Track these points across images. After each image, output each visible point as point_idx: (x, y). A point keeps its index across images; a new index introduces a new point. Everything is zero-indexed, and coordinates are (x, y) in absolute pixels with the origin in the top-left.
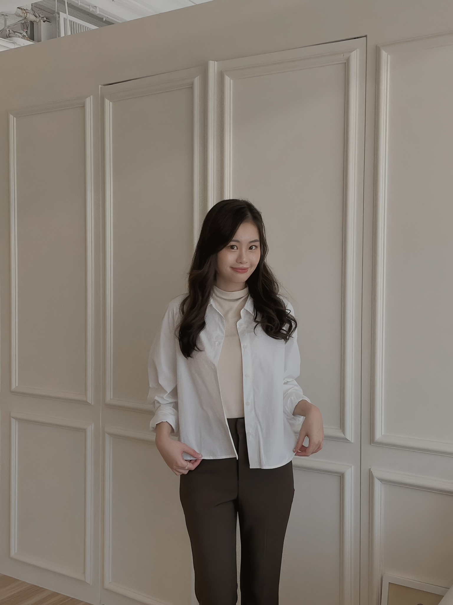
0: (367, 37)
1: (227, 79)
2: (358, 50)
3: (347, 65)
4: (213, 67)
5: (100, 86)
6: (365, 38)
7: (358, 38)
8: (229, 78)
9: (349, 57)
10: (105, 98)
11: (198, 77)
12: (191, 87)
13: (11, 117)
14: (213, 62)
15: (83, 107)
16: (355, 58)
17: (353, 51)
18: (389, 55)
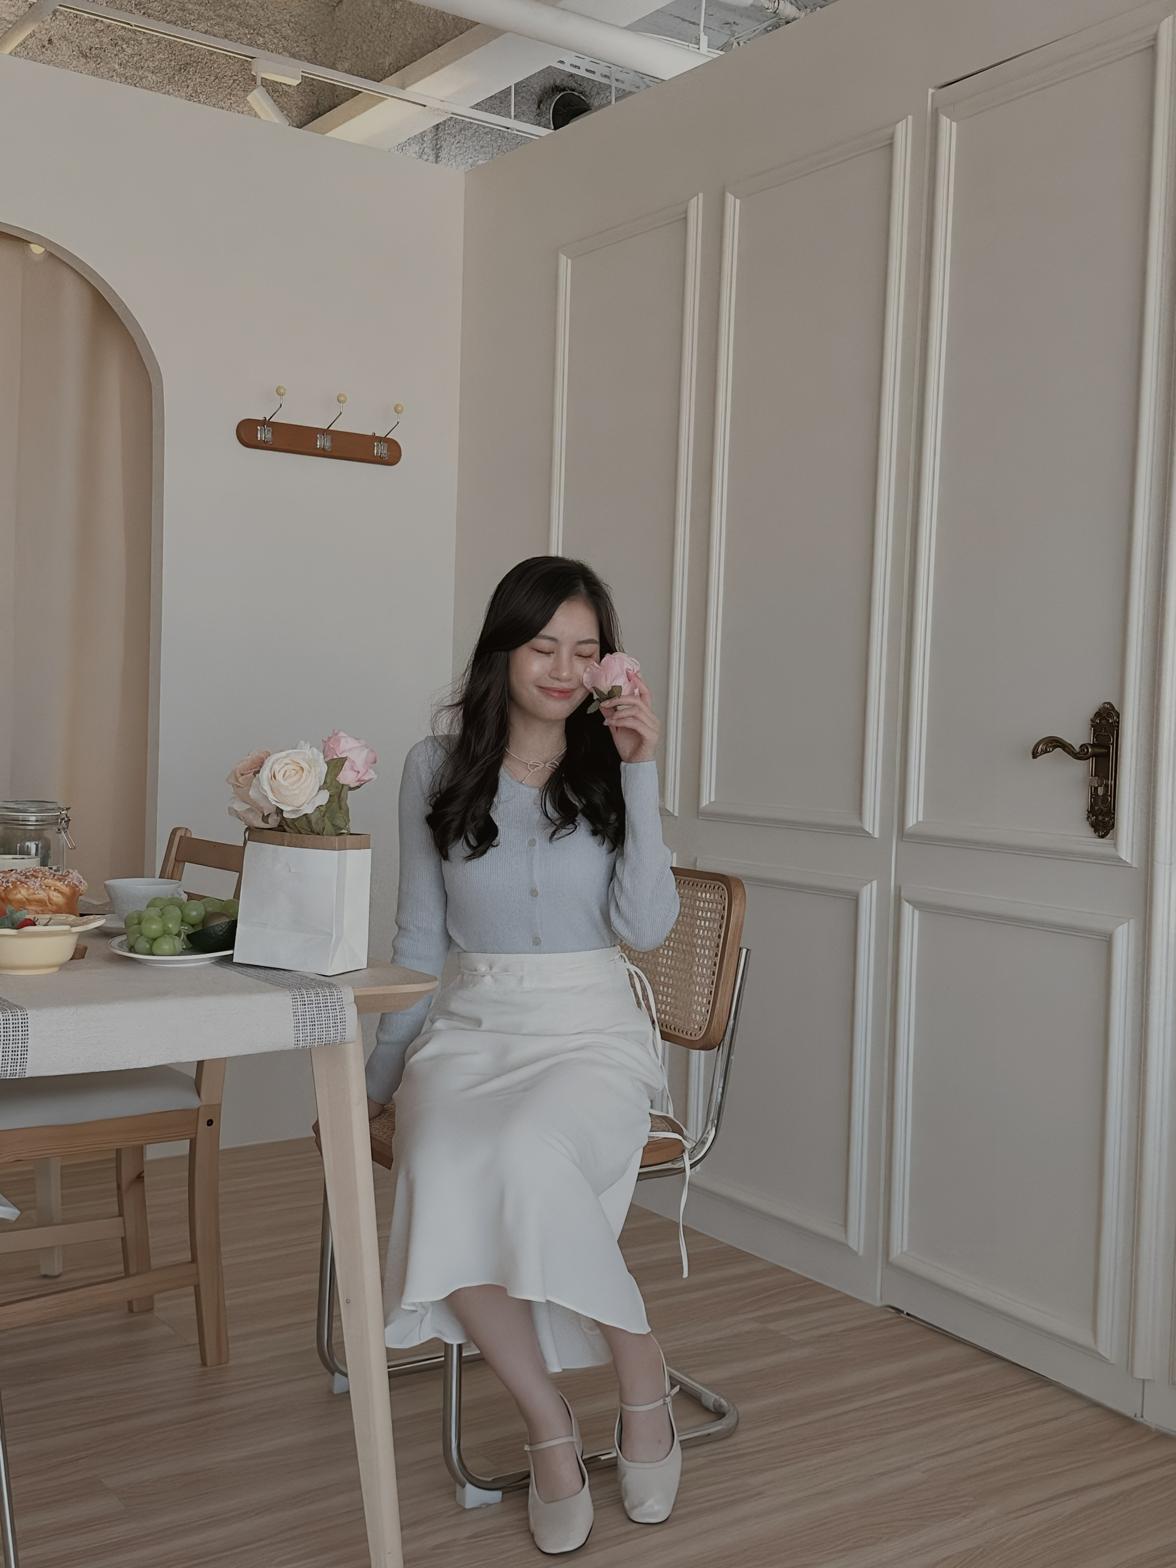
5: (931, 91)
10: (941, 115)
11: (1171, 16)
12: (1151, 47)
13: (730, 198)
15: (891, 145)
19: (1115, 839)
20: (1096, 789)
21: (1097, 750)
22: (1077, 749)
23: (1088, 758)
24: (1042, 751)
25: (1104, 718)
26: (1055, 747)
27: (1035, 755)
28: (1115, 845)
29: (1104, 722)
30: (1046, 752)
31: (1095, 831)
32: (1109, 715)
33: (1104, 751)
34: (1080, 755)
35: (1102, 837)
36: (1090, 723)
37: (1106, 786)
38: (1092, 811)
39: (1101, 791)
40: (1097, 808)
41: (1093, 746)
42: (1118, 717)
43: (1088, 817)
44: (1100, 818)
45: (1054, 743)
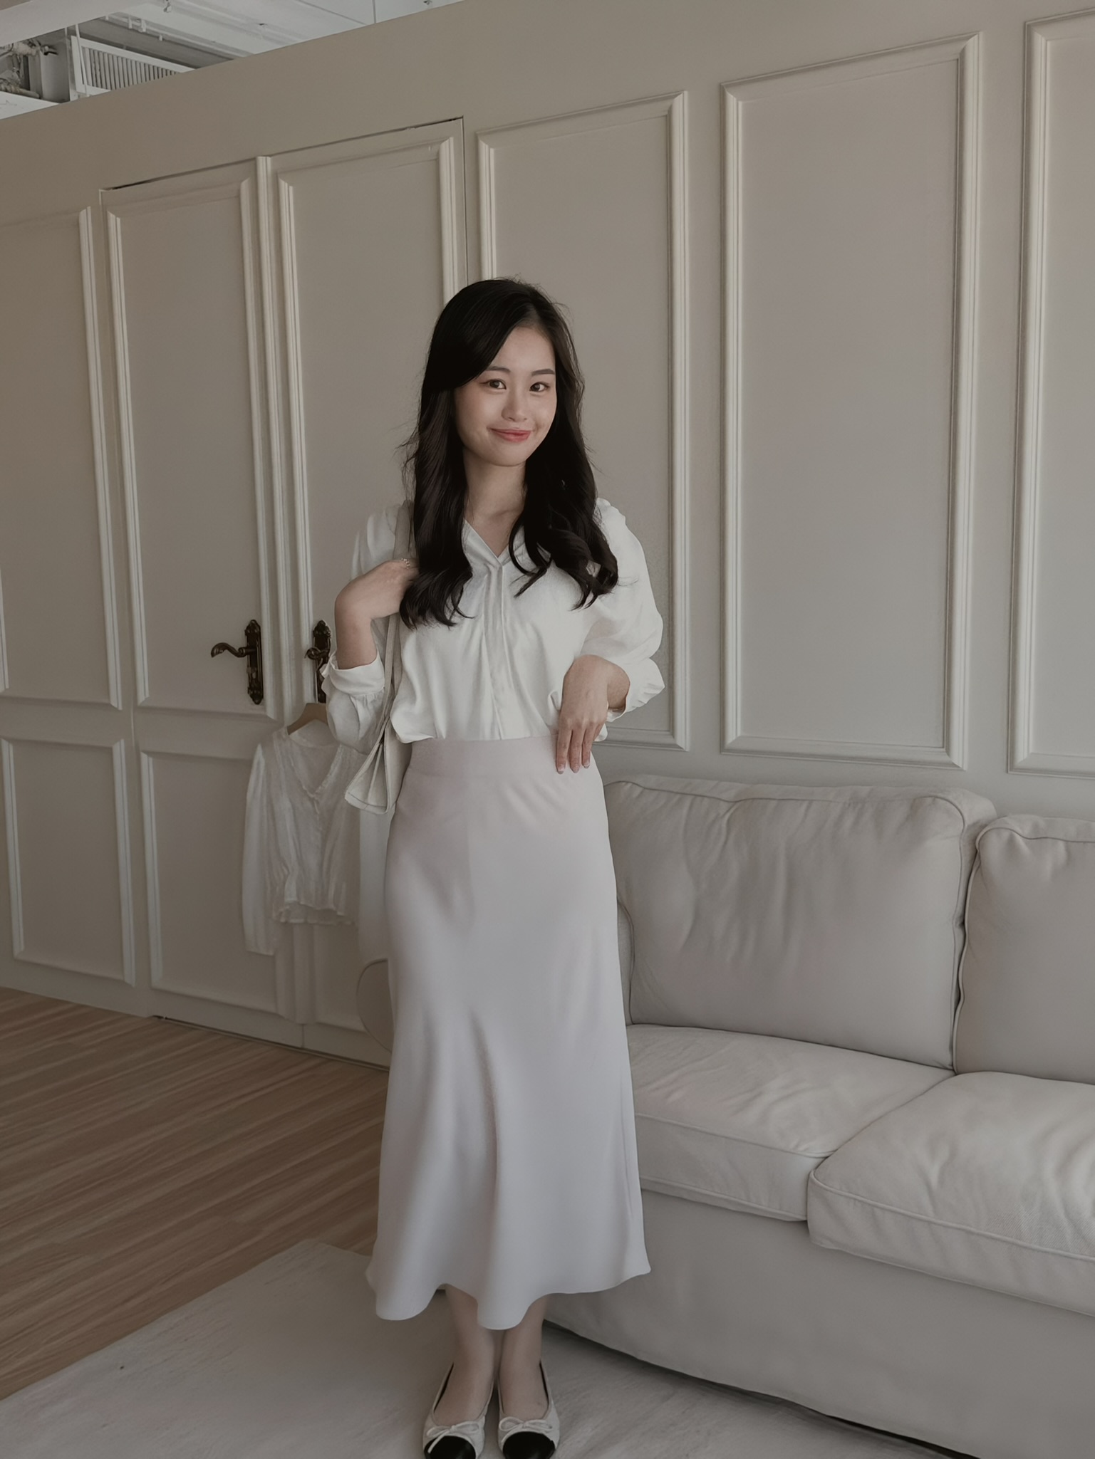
0: (464, 118)
1: (284, 186)
2: (452, 139)
3: (437, 161)
4: (265, 166)
5: (101, 191)
6: (461, 120)
7: (454, 119)
8: (287, 184)
9: (438, 151)
10: (109, 211)
12: (238, 197)
14: (264, 157)
16: (448, 152)
17: (443, 141)
18: (492, 151)
19: (264, 704)
20: (252, 675)
21: (249, 650)
22: (239, 650)
23: (246, 656)
25: (252, 630)
26: (224, 650)
27: (213, 655)
28: (263, 709)
30: (219, 653)
31: (253, 701)
32: (254, 628)
33: (253, 650)
34: (239, 654)
35: (256, 703)
36: (244, 632)
38: (250, 688)
40: (253, 686)
41: (245, 648)
42: (260, 629)
43: (249, 692)
44: (255, 692)
45: (223, 647)
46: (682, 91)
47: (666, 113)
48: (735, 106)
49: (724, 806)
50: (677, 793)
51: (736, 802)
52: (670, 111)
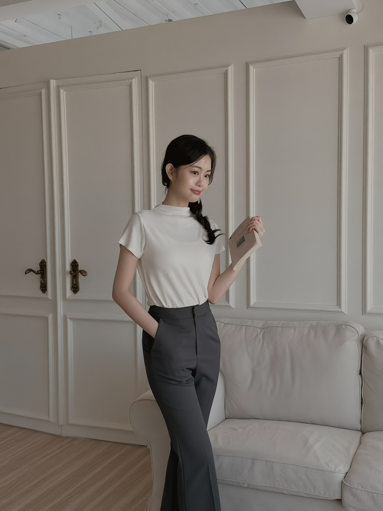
0: (141, 71)
1: (62, 91)
2: (137, 78)
3: (130, 86)
4: (53, 83)
6: (140, 71)
7: (136, 71)
8: (63, 91)
9: (131, 82)
11: (44, 89)
12: (40, 95)
14: (53, 80)
16: (135, 83)
17: (134, 78)
18: (153, 83)
19: (47, 293)
20: (42, 281)
21: (41, 272)
22: (36, 272)
23: (39, 274)
24: (27, 272)
25: (43, 263)
26: (30, 271)
27: (26, 274)
28: (47, 295)
29: (42, 264)
30: (28, 273)
31: (42, 292)
32: (44, 263)
33: (43, 272)
34: (37, 273)
35: (44, 293)
36: (39, 264)
37: (44, 280)
38: (41, 287)
39: (43, 282)
40: (42, 286)
41: (40, 271)
42: (46, 263)
43: (40, 289)
44: (43, 288)
45: (30, 270)
46: (232, 64)
47: (225, 72)
48: (253, 70)
49: (259, 331)
50: (239, 325)
51: (264, 328)
52: (227, 71)
